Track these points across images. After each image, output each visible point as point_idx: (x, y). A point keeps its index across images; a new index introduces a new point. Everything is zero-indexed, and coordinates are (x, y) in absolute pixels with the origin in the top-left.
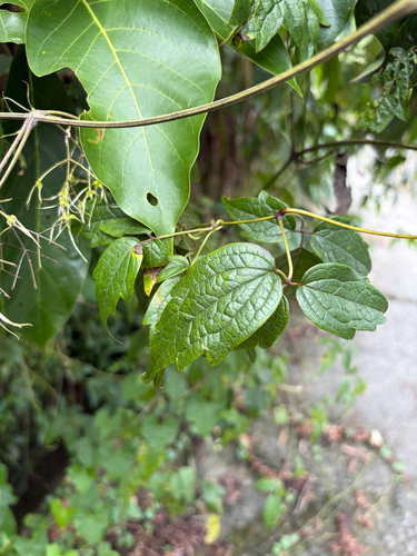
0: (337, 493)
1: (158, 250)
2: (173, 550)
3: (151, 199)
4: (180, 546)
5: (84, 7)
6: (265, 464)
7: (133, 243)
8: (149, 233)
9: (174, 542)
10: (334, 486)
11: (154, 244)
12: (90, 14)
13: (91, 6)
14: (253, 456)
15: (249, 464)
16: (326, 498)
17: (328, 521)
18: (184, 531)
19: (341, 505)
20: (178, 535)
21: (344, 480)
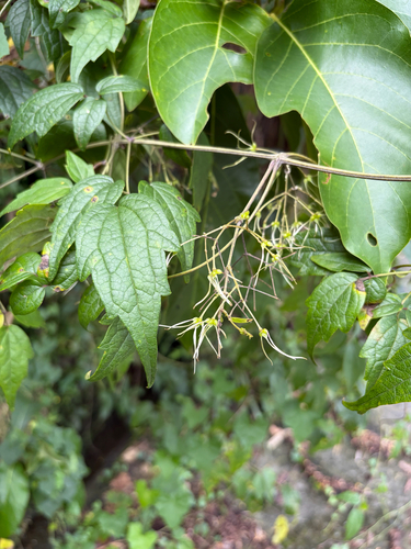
0: (391, 509)
1: (378, 288)
2: (222, 541)
3: (373, 239)
4: (230, 539)
5: (297, 48)
6: (319, 470)
7: (352, 279)
8: (368, 271)
9: (224, 533)
10: (389, 502)
11: (374, 283)
12: (304, 56)
13: (305, 48)
14: (306, 460)
15: (302, 467)
16: (379, 513)
17: (380, 536)
18: (235, 524)
19: (395, 523)
20: (228, 528)
21: (401, 498)
